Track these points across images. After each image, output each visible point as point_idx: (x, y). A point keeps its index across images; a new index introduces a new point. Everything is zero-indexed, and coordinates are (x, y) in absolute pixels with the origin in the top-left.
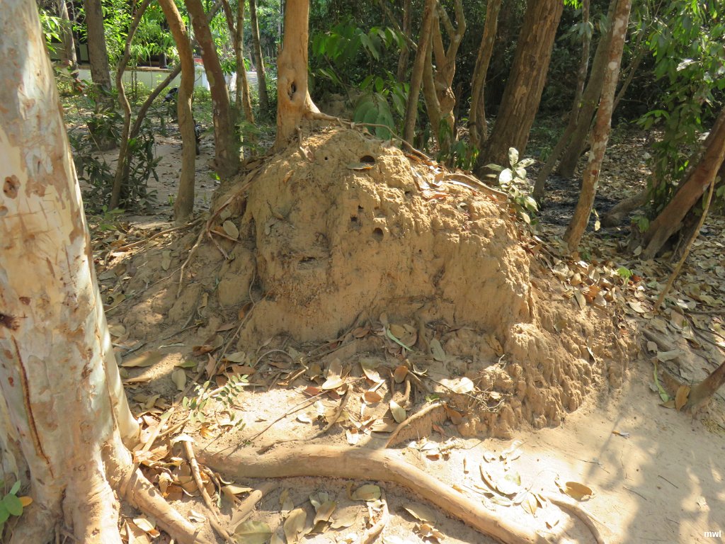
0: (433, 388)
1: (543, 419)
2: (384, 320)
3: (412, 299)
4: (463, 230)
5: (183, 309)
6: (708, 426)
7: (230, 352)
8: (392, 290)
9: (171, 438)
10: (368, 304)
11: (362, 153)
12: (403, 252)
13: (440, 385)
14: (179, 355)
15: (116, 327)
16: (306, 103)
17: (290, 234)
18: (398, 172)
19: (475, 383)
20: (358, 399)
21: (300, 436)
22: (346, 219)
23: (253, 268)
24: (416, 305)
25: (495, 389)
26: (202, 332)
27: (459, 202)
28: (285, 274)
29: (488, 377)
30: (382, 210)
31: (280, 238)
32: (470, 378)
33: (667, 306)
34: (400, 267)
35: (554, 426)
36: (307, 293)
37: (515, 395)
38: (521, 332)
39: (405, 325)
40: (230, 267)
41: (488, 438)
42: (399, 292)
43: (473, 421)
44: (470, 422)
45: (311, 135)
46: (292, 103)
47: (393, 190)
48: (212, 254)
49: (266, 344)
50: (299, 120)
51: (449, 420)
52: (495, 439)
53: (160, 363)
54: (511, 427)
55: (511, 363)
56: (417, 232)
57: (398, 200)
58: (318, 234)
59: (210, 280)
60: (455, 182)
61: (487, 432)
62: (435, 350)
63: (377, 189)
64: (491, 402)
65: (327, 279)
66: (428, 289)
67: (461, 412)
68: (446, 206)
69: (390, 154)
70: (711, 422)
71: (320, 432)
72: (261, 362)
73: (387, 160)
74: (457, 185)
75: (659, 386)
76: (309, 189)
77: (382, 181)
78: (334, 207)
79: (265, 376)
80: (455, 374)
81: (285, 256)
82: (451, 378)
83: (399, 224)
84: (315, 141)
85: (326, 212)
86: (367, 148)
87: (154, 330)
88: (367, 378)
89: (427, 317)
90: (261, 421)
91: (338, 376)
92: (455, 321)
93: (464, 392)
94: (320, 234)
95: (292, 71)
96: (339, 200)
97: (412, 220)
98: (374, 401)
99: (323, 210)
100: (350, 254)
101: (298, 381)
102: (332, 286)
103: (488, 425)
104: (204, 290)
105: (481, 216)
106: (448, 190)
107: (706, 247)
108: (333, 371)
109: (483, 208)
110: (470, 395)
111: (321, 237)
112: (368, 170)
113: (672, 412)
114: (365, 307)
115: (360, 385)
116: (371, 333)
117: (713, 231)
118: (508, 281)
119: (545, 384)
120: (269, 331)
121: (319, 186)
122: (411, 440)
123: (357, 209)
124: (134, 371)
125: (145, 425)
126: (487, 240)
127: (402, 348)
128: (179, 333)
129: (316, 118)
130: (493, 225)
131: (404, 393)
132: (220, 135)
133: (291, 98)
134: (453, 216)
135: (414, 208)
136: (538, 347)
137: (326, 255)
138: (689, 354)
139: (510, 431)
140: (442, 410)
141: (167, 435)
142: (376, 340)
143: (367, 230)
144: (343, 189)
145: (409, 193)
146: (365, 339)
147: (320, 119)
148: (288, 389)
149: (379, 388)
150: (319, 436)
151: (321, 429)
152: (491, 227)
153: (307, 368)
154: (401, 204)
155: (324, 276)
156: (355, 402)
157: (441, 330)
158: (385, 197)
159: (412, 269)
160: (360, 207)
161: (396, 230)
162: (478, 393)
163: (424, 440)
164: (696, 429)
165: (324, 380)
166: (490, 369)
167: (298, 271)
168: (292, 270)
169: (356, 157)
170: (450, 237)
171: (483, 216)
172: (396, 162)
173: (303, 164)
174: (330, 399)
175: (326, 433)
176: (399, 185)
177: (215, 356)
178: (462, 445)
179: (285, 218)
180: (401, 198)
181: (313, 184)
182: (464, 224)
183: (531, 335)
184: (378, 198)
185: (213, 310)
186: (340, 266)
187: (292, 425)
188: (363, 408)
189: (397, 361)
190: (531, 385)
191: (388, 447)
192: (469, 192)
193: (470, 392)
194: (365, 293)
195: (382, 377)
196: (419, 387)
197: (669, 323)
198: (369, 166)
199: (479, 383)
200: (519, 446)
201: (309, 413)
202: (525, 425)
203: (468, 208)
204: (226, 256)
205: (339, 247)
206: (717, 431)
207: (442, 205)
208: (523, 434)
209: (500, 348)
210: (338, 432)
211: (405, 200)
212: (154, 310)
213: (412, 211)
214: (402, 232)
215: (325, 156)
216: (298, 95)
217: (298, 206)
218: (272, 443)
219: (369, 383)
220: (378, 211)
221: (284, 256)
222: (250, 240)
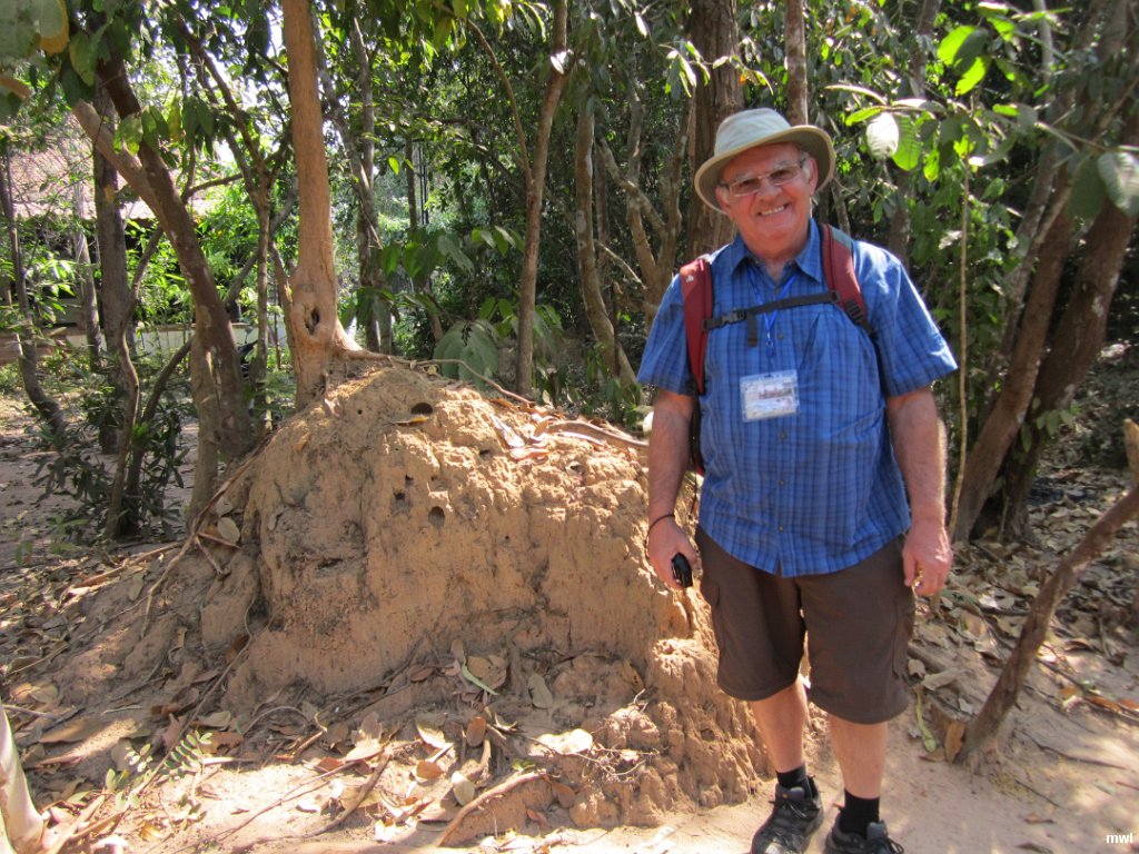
0: (527, 750)
1: (716, 793)
2: (458, 651)
3: (500, 615)
4: (572, 501)
5: (147, 654)
6: (999, 783)
7: (208, 712)
8: (467, 603)
9: (93, 842)
10: (430, 626)
11: (414, 400)
12: (477, 541)
13: (538, 744)
14: (130, 723)
15: (45, 689)
16: (336, 337)
17: (305, 526)
18: (468, 424)
19: (596, 739)
20: (406, 774)
21: (297, 830)
22: (386, 496)
23: (255, 584)
24: (507, 624)
25: (630, 746)
26: (172, 687)
27: (569, 461)
28: (297, 587)
29: (616, 726)
30: (441, 479)
31: (290, 533)
32: (588, 730)
33: (956, 605)
34: (475, 564)
35: (735, 802)
36: (330, 613)
37: (665, 754)
38: (670, 651)
39: (491, 657)
40: (223, 586)
41: (620, 826)
42: (479, 605)
43: (592, 798)
44: (588, 802)
45: (345, 382)
46: (313, 339)
47: (460, 450)
48: (199, 570)
49: (270, 700)
50: (328, 363)
51: (556, 802)
52: (632, 828)
53: (100, 735)
54: (659, 806)
55: (656, 701)
56: (499, 509)
57: (467, 464)
58: (347, 524)
59: (190, 608)
60: (567, 434)
61: (619, 817)
62: (535, 692)
63: (434, 450)
64: (623, 766)
65: (360, 589)
66: (526, 597)
67: (573, 787)
68: (547, 468)
69: (456, 399)
70: (1004, 778)
71: (330, 823)
72: (256, 728)
73: (449, 407)
74: (569, 438)
75: (924, 729)
76: (334, 458)
77: (444, 438)
78: (370, 480)
79: (260, 748)
80: (564, 725)
81: (295, 559)
82: (558, 732)
83: (469, 498)
84: (347, 389)
85: (361, 489)
86: (420, 392)
87: (100, 689)
88: (424, 743)
89: (526, 641)
90: (240, 812)
91: (376, 741)
92: (570, 645)
93: (574, 751)
94: (351, 522)
95: (312, 295)
96: (376, 471)
97: (489, 490)
98: (432, 776)
99: (356, 487)
100: (396, 550)
101: (310, 751)
102: (367, 599)
103: (619, 807)
104: (182, 622)
105: (599, 478)
106: (553, 445)
107: (1073, 518)
108: (367, 733)
109: (603, 466)
110: (586, 757)
111: (352, 528)
112: (421, 423)
113: (940, 766)
114: (425, 632)
115: (411, 753)
116: (437, 673)
117: (1091, 492)
118: (642, 572)
119: (719, 733)
120: (275, 679)
121: (350, 452)
122: (486, 835)
123: (403, 481)
124: (57, 749)
125: (52, 822)
126: (607, 513)
127: (483, 691)
128: (135, 691)
129: (354, 357)
130: (617, 491)
131: (479, 761)
132: (223, 395)
133: (312, 331)
134: (556, 481)
135: (492, 474)
136: (701, 674)
137: (358, 553)
138: (983, 675)
139: (657, 814)
140: (542, 784)
141: (85, 836)
142: (444, 683)
143: (420, 510)
144: (380, 453)
145: (486, 453)
146: (426, 683)
147: (362, 359)
148: (293, 764)
149: (442, 756)
150: (329, 830)
151: (332, 819)
152: (613, 493)
153: (326, 729)
154: (472, 469)
155: (354, 585)
156: (400, 779)
157: (547, 661)
158: (446, 460)
159: (495, 566)
160: (407, 478)
161: (464, 507)
162: (601, 753)
163: (511, 835)
164: (978, 791)
165: (353, 747)
166: (620, 714)
167: (314, 581)
168: (305, 580)
169: (403, 406)
170: (552, 513)
171: (603, 479)
172: (466, 410)
173: (326, 423)
174: (358, 774)
175: (340, 826)
176: (469, 442)
177: (182, 718)
178: (572, 839)
179: (299, 504)
180: (473, 461)
181: (340, 451)
182: (573, 492)
183: (688, 655)
184: (435, 463)
185: (190, 652)
186: (379, 567)
187: (287, 816)
188: (409, 788)
189: (474, 712)
190: (691, 736)
191: (443, 845)
192: (587, 445)
193: (585, 752)
194: (423, 607)
195: (447, 738)
196: (505, 749)
197: (955, 631)
198: (423, 418)
199: (603, 738)
200: (668, 836)
201: (318, 797)
202: (684, 803)
203: (580, 468)
204: (219, 570)
205: (378, 540)
206: (1013, 791)
207: (540, 467)
208: (680, 817)
209: (638, 679)
210: (364, 823)
211: (478, 463)
212: (104, 659)
213: (488, 477)
214: (474, 510)
215: (358, 407)
216: (321, 327)
217: (318, 483)
218: (250, 842)
219: (425, 750)
220: (437, 483)
221: (294, 562)
222: (252, 544)
